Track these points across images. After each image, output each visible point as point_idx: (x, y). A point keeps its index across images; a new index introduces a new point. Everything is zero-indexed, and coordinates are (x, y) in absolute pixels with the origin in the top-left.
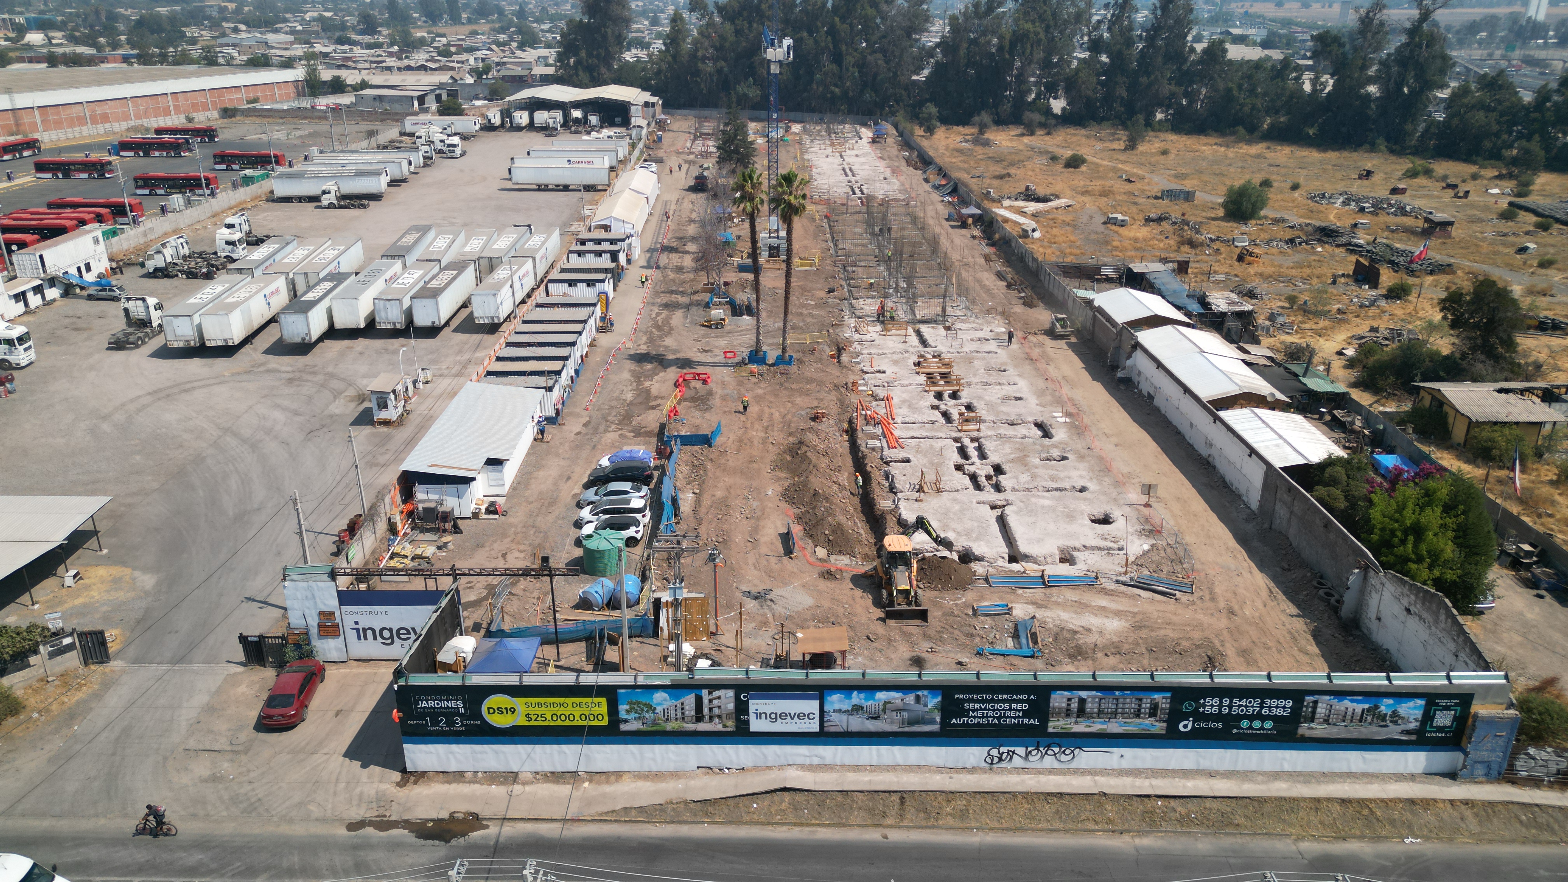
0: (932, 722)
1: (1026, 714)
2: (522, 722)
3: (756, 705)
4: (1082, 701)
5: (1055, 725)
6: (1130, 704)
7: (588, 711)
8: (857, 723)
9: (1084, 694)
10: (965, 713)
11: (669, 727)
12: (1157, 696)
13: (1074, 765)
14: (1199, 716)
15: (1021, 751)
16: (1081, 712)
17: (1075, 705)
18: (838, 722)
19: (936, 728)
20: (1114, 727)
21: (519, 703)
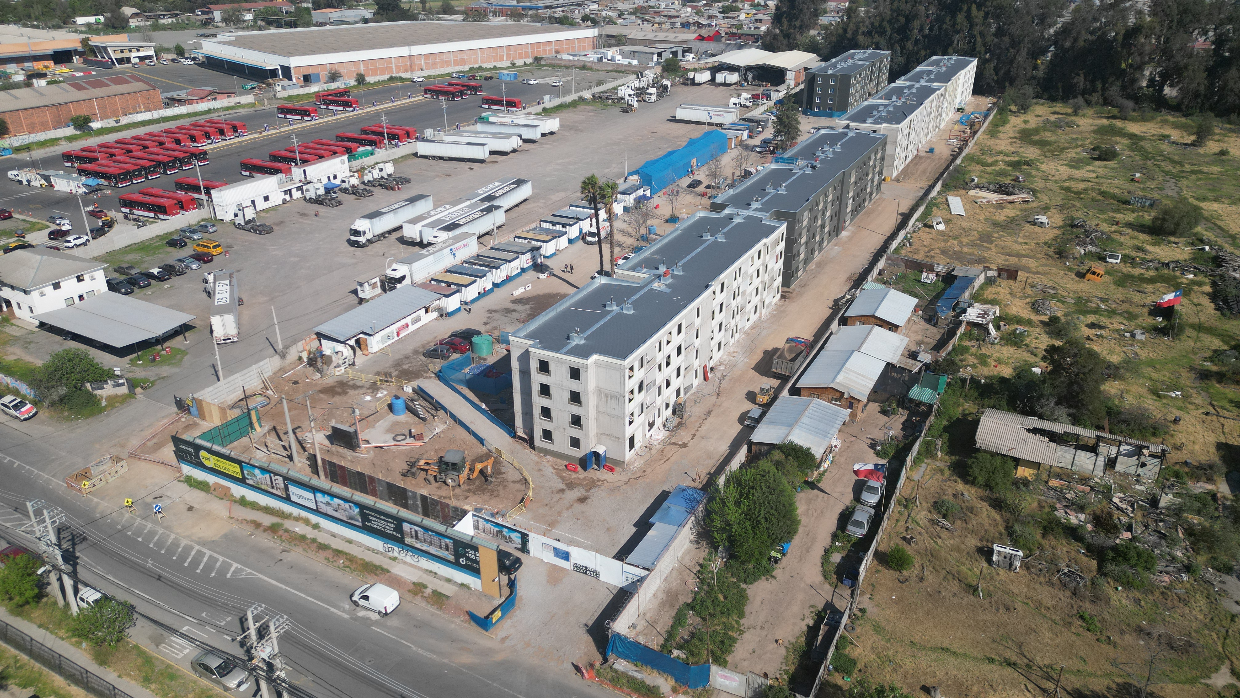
0: (358, 521)
1: (395, 530)
2: (213, 466)
3: (292, 489)
4: (416, 532)
5: (408, 540)
6: (436, 539)
7: (234, 469)
8: (330, 511)
9: (417, 528)
10: (370, 521)
11: (263, 487)
12: (448, 541)
13: (419, 565)
14: (468, 559)
15: (396, 548)
16: (417, 538)
17: (413, 533)
18: (323, 508)
19: (360, 524)
20: (432, 550)
21: (213, 458)
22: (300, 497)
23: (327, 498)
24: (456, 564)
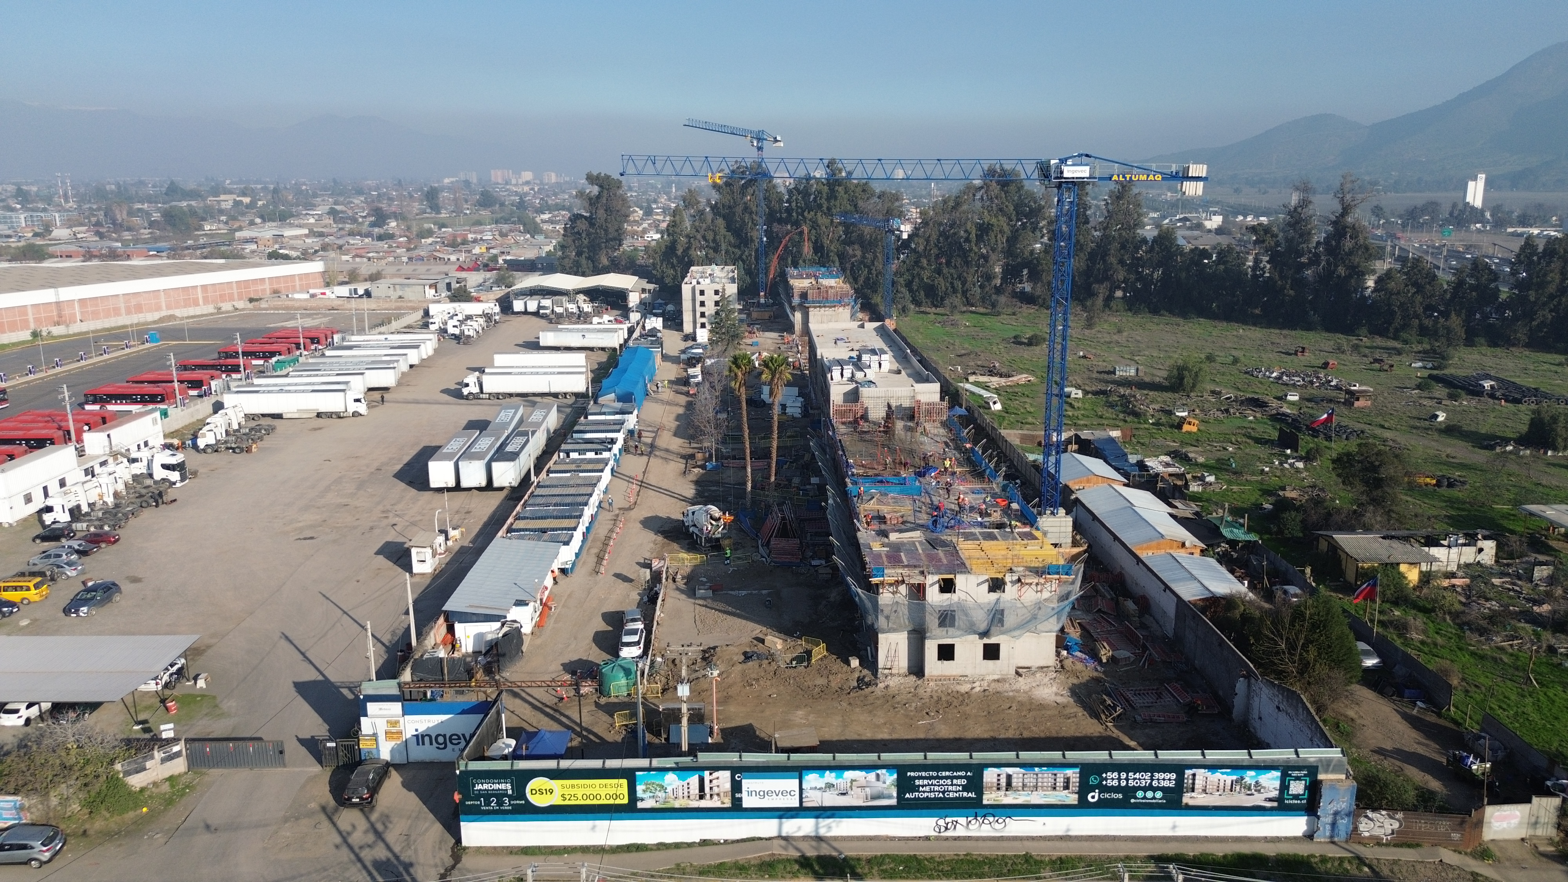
0: (890, 797)
2: (559, 802)
3: (748, 784)
5: (989, 798)
6: (1047, 777)
7: (612, 791)
8: (831, 799)
9: (1010, 770)
10: (915, 789)
11: (677, 805)
12: (1070, 772)
14: (1103, 789)
15: (962, 820)
16: (1009, 787)
17: (1002, 781)
18: (814, 799)
19: (893, 802)
20: (1036, 798)
21: (556, 784)
22: (764, 794)
23: (830, 777)
24: (1083, 807)
